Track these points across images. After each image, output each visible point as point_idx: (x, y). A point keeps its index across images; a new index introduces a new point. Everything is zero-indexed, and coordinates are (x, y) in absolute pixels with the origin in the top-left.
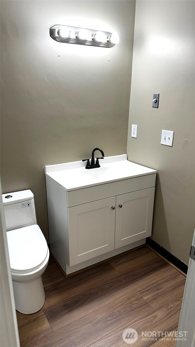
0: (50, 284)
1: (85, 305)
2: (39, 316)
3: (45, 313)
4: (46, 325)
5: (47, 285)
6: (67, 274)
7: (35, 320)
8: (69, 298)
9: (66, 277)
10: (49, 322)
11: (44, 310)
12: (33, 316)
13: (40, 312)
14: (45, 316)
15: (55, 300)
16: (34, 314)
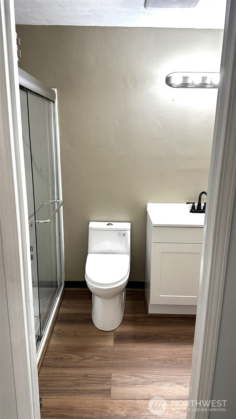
0: (130, 316)
1: (152, 343)
2: (109, 335)
3: (114, 335)
4: (111, 343)
5: (127, 315)
6: (149, 313)
7: (103, 336)
8: (141, 332)
9: (148, 315)
10: (114, 342)
11: (115, 332)
12: (104, 333)
13: (111, 332)
14: (113, 336)
15: (128, 329)
16: (106, 332)
